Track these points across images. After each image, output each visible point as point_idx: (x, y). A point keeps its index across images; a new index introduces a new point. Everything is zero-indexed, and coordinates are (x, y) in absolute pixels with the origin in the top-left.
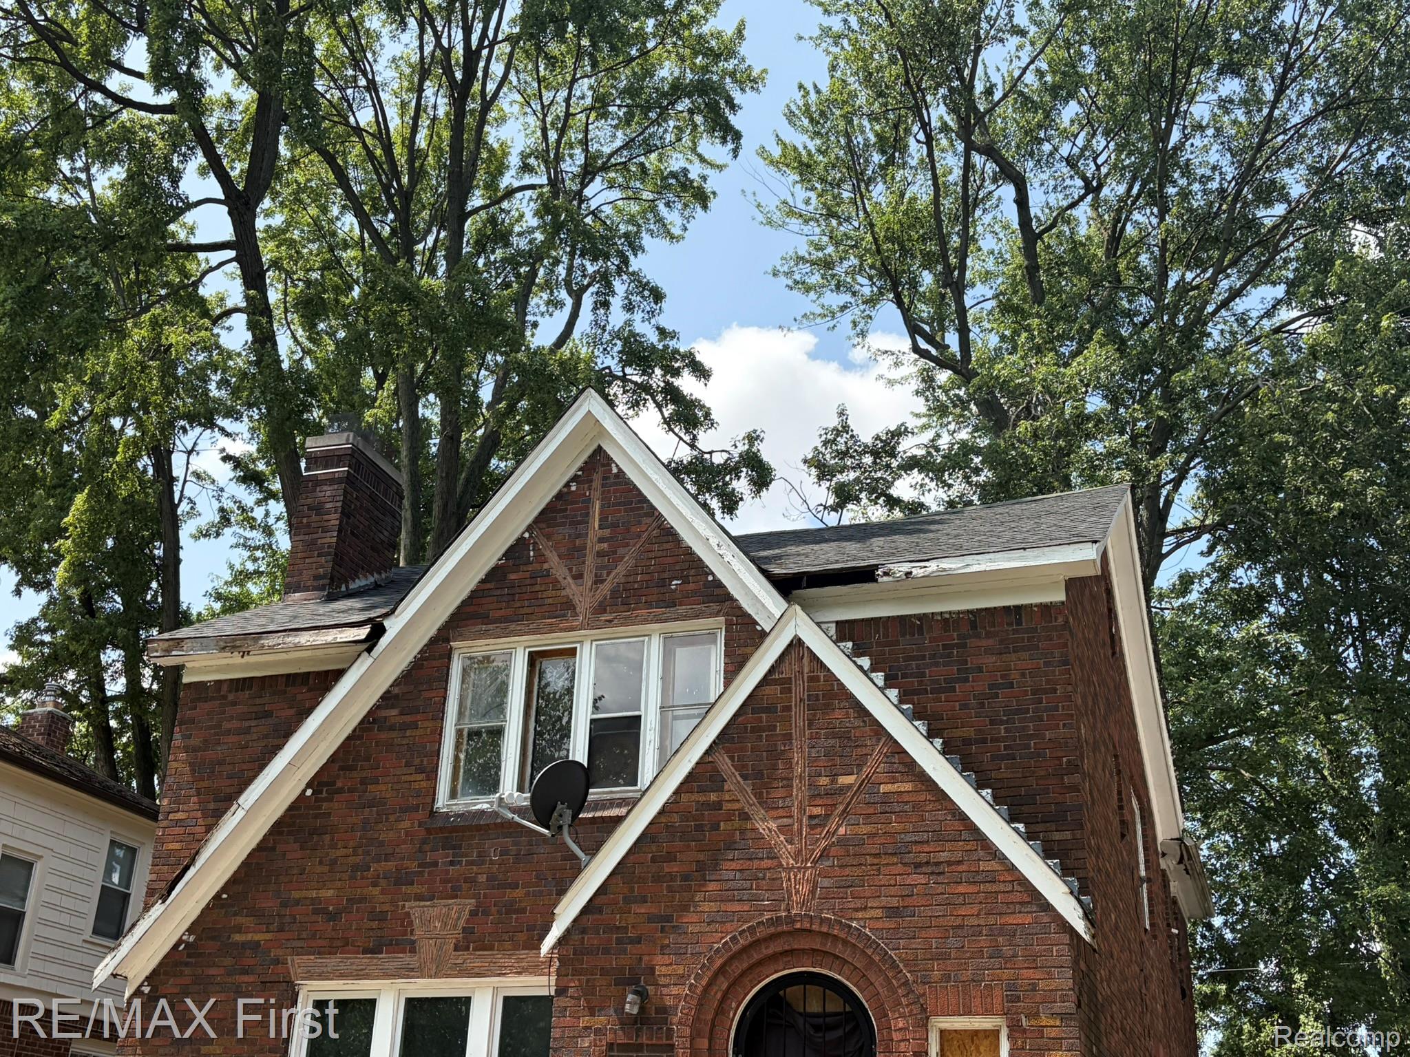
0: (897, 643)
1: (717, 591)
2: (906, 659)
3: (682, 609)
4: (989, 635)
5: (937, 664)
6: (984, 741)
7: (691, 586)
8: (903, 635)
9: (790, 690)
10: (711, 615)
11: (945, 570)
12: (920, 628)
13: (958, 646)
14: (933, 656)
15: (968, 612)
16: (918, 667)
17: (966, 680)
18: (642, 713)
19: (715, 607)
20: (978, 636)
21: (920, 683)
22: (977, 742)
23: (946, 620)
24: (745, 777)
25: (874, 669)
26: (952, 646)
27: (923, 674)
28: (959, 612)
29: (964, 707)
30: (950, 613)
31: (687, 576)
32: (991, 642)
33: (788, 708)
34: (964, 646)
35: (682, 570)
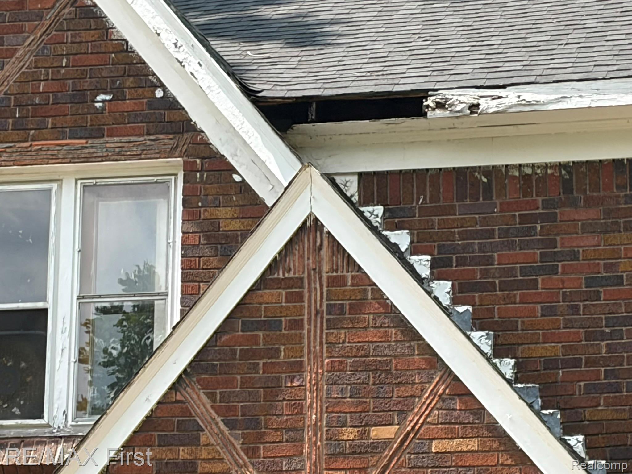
0: (450, 210)
1: (169, 115)
2: (464, 236)
3: (113, 142)
4: (590, 203)
5: (511, 245)
6: (576, 363)
7: (128, 105)
8: (461, 198)
9: (300, 297)
10: (161, 154)
11: (529, 104)
12: (488, 187)
13: (544, 218)
14: (505, 233)
15: (561, 166)
16: (482, 248)
17: (554, 270)
18: (49, 305)
19: (167, 140)
20: (574, 204)
21: (485, 273)
22: (566, 364)
23: (527, 178)
24: (231, 425)
25: (415, 250)
26: (533, 218)
27: (489, 261)
28: (546, 166)
29: (549, 311)
30: (533, 166)
31: (121, 88)
32: (592, 214)
33: (297, 324)
34: (551, 218)
35: (113, 79)
